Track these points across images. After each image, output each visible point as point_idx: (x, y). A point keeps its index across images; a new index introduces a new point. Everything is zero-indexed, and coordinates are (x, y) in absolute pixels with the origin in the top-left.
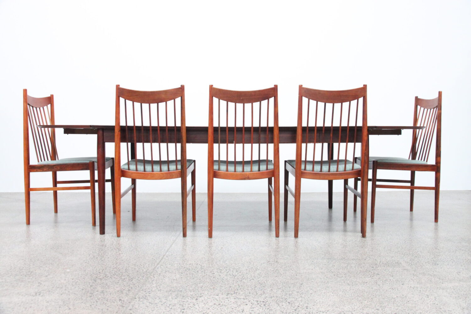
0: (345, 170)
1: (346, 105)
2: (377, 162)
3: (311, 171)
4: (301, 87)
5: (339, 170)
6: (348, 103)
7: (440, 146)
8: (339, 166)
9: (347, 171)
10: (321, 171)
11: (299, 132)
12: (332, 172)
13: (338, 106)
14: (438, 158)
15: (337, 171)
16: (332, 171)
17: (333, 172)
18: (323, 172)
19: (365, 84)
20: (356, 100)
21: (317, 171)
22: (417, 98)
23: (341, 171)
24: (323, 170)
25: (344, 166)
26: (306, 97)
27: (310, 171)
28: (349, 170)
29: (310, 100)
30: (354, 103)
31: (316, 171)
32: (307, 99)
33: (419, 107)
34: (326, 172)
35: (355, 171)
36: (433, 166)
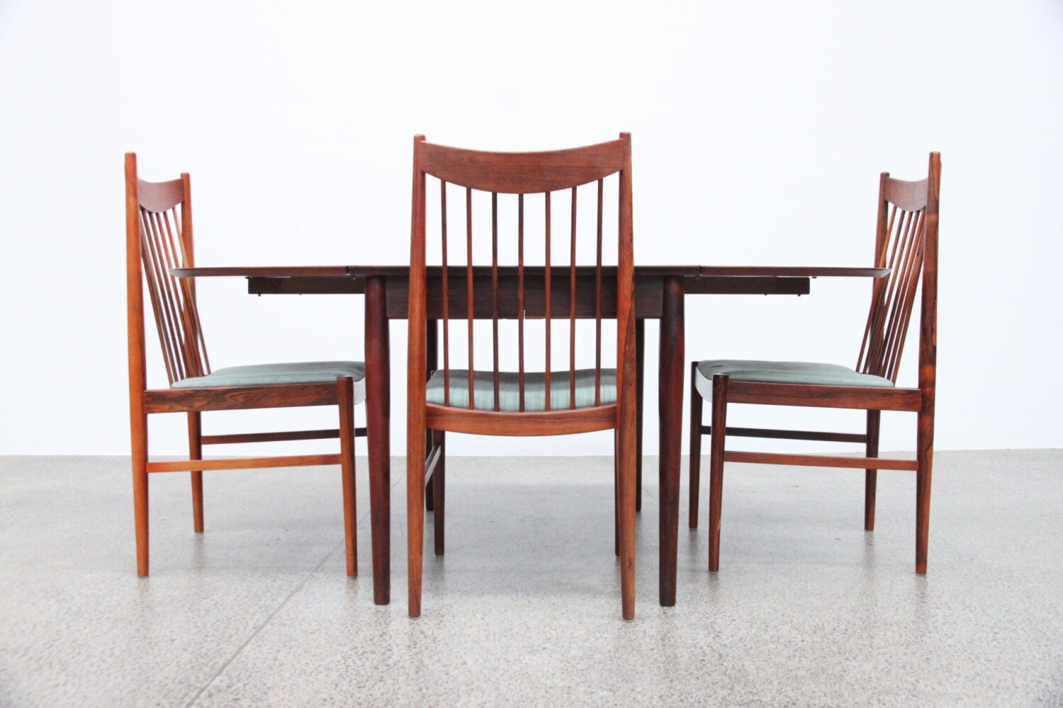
0: (573, 405)
1: (561, 197)
2: (726, 378)
3: (466, 408)
4: (419, 141)
5: (554, 405)
6: (570, 190)
7: (934, 331)
8: (553, 394)
9: (579, 408)
10: (497, 406)
11: (416, 284)
12: (532, 411)
13: (535, 201)
14: (928, 369)
15: (548, 407)
16: (533, 407)
17: (536, 411)
18: (504, 410)
19: (625, 130)
20: (596, 183)
21: (486, 409)
22: (885, 178)
23: (562, 409)
24: (502, 405)
25: (567, 393)
26: (434, 174)
27: (462, 407)
28: (587, 406)
29: (448, 184)
30: (587, 191)
31: (483, 409)
32: (438, 181)
33: (891, 206)
34: (515, 411)
35: (603, 410)
36: (909, 393)
